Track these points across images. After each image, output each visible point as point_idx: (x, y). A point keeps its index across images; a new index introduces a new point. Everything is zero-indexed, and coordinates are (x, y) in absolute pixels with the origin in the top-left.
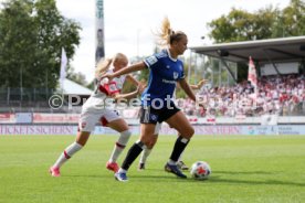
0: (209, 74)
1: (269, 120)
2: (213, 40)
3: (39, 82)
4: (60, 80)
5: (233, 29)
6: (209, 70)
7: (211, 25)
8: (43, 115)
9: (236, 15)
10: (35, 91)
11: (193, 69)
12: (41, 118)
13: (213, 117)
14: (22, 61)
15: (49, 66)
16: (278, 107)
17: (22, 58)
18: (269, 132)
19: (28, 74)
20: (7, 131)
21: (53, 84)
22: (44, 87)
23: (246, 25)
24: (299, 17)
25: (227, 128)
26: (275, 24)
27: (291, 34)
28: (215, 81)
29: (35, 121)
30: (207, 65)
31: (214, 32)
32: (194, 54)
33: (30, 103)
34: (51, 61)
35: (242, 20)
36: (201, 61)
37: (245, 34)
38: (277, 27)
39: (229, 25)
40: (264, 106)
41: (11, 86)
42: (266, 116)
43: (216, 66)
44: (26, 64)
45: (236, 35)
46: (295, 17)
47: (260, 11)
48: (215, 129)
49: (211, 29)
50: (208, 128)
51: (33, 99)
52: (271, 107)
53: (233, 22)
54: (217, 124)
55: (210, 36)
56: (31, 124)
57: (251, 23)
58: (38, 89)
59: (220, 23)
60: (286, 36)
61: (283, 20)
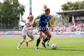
0: (61, 20)
1: (78, 33)
2: (62, 10)
3: (14, 22)
4: (19, 22)
6: (61, 19)
8: (15, 32)
9: (69, 3)
10: (13, 25)
11: (57, 18)
12: (14, 32)
13: (62, 32)
14: (9, 16)
15: (17, 18)
16: (80, 29)
17: (9, 15)
18: (78, 36)
19: (10, 20)
20: (5, 36)
21: (18, 23)
22: (15, 24)
23: (71, 6)
25: (66, 35)
26: (80, 6)
28: (63, 22)
29: (13, 33)
30: (61, 17)
31: (62, 8)
32: (57, 14)
33: (11, 28)
34: (17, 16)
35: (70, 5)
36: (59, 16)
37: (71, 9)
38: (80, 7)
39: (67, 6)
40: (77, 29)
41: (6, 23)
42: (77, 32)
43: (63, 18)
44: (10, 17)
45: (69, 9)
47: (76, 2)
48: (63, 35)
49: (62, 7)
50: (61, 35)
51: (12, 27)
52: (79, 29)
53: (68, 5)
54: (63, 34)
56: (12, 34)
57: (73, 6)
58: (13, 24)
59: (64, 6)
60: (83, 9)
61: (82, 5)
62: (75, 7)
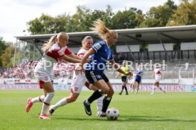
0: (27, 53)
1: (63, 81)
2: (30, 33)
5: (43, 27)
6: (28, 51)
7: (30, 24)
9: (45, 18)
11: (18, 50)
13: (29, 79)
16: (68, 73)
18: (62, 89)
23: (50, 24)
24: (82, 21)
26: (68, 24)
27: (77, 30)
28: (31, 57)
30: (26, 47)
31: (31, 28)
32: (18, 41)
35: (48, 21)
36: (22, 45)
37: (50, 30)
38: (69, 26)
39: (40, 24)
40: (60, 73)
42: (61, 79)
43: (32, 49)
45: (44, 30)
46: (79, 20)
47: (59, 16)
48: (30, 87)
49: (29, 26)
50: (26, 85)
52: (64, 74)
53: (42, 22)
54: (32, 84)
55: (29, 30)
57: (53, 23)
59: (35, 23)
60: (74, 31)
61: (72, 22)
62: (58, 26)
